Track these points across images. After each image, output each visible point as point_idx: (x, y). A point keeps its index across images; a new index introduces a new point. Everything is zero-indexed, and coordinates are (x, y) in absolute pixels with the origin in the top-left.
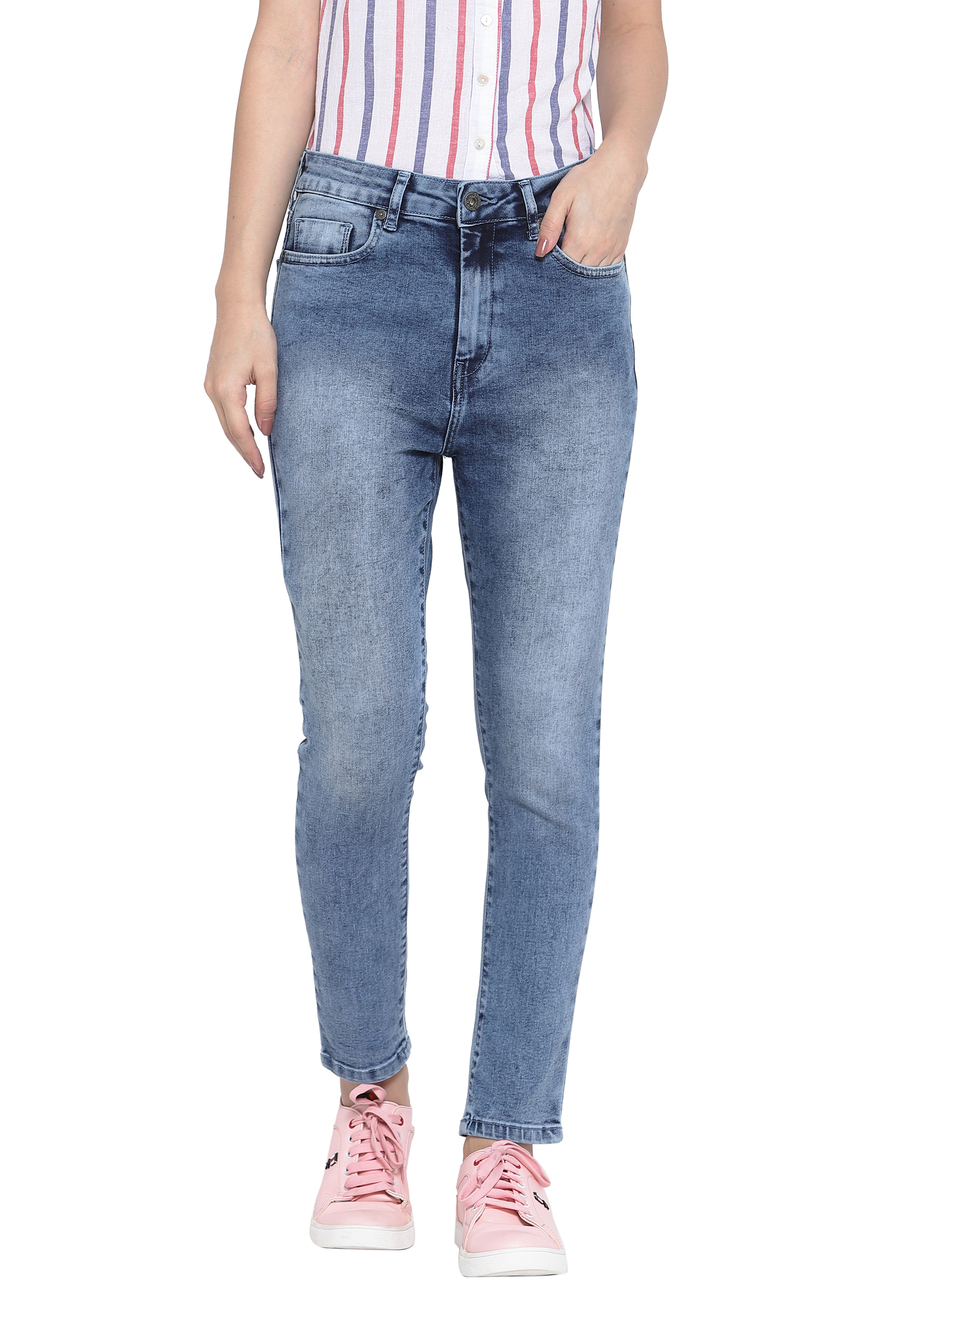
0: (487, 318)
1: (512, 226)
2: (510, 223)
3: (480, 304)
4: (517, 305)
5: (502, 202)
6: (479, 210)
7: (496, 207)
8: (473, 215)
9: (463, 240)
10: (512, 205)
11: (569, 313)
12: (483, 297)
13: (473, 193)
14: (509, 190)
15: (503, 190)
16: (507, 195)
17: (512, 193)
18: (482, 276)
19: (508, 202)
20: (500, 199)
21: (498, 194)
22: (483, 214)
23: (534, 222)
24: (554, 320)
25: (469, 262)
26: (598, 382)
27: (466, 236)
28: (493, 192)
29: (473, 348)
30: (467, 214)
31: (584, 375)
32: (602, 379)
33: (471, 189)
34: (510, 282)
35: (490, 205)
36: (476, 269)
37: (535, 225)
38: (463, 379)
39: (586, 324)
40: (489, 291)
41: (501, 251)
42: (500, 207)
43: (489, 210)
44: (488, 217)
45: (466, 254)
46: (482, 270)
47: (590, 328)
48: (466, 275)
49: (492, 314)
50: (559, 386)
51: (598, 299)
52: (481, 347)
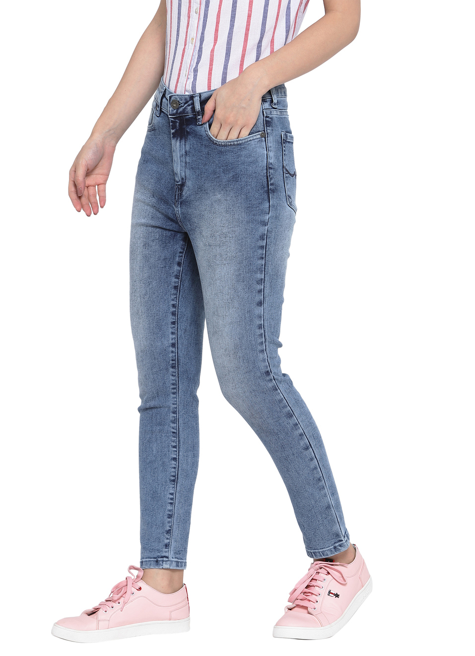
0: (184, 164)
1: (191, 117)
2: (190, 116)
3: (180, 157)
4: (194, 159)
5: (186, 105)
6: (178, 109)
7: (183, 107)
8: (175, 111)
9: (171, 124)
10: (190, 107)
11: (213, 164)
12: (181, 153)
13: (173, 101)
14: (189, 99)
15: (186, 99)
16: (188, 102)
17: (190, 101)
18: (180, 143)
19: (189, 105)
20: (185, 104)
21: (184, 101)
22: (179, 111)
23: (199, 115)
25: (175, 135)
26: (226, 200)
27: (172, 122)
28: (182, 100)
29: (180, 179)
30: (172, 111)
31: (219, 196)
32: (228, 198)
33: (172, 99)
34: (191, 147)
35: (182, 106)
36: (177, 139)
37: (199, 117)
38: (178, 194)
39: (221, 170)
40: (184, 150)
41: (189, 130)
42: (185, 108)
43: (181, 109)
44: (181, 113)
45: (173, 131)
46: (181, 139)
47: (224, 172)
48: (173, 141)
49: (186, 163)
50: (208, 202)
51: (228, 157)
52: (183, 179)
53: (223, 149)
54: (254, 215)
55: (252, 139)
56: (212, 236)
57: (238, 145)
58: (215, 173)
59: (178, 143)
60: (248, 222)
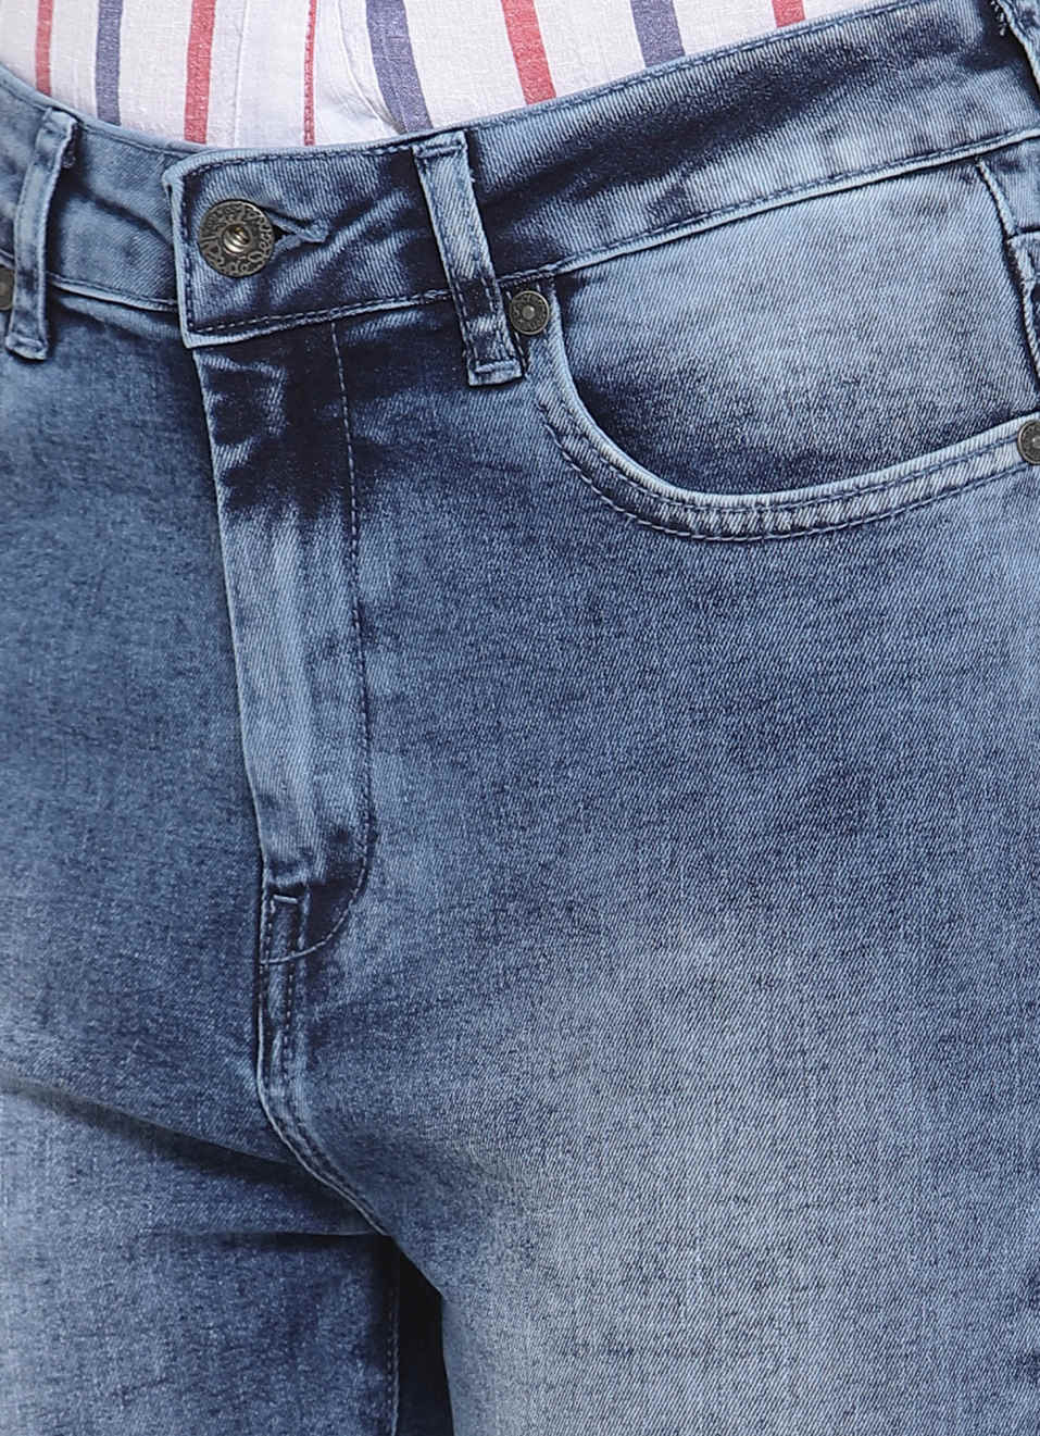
1: (404, 331)
2: (393, 320)
3: (310, 661)
4: (446, 661)
5: (350, 233)
6: (267, 274)
7: (326, 256)
8: (241, 294)
9: (209, 400)
10: (392, 244)
11: (640, 696)
12: (318, 629)
13: (225, 207)
14: (371, 184)
15: (345, 186)
16: (366, 205)
17: (383, 193)
18: (305, 543)
19: (376, 234)
20: (341, 221)
21: (326, 202)
22: (282, 290)
23: (481, 310)
24: (585, 721)
25: (247, 490)
26: (765, 983)
27: (219, 380)
28: (306, 196)
29: (313, 840)
30: (215, 291)
31: (701, 953)
32: (786, 968)
33: (214, 191)
34: (415, 565)
35: (308, 247)
36: (276, 515)
37: (484, 325)
38: (290, 969)
39: (718, 738)
40: (340, 605)
41: (380, 436)
42: (343, 259)
43: (303, 272)
44: (301, 300)
45: (225, 457)
46: (308, 516)
47: (737, 754)
48: (237, 541)
49: (366, 703)
50: (604, 1002)
51: (770, 631)
52: (340, 836)
53: (735, 566)
54: (989, 1103)
55: (958, 476)
56: (642, 1275)
57: (850, 527)
58: (658, 763)
59: (286, 550)
60: (941, 1163)
